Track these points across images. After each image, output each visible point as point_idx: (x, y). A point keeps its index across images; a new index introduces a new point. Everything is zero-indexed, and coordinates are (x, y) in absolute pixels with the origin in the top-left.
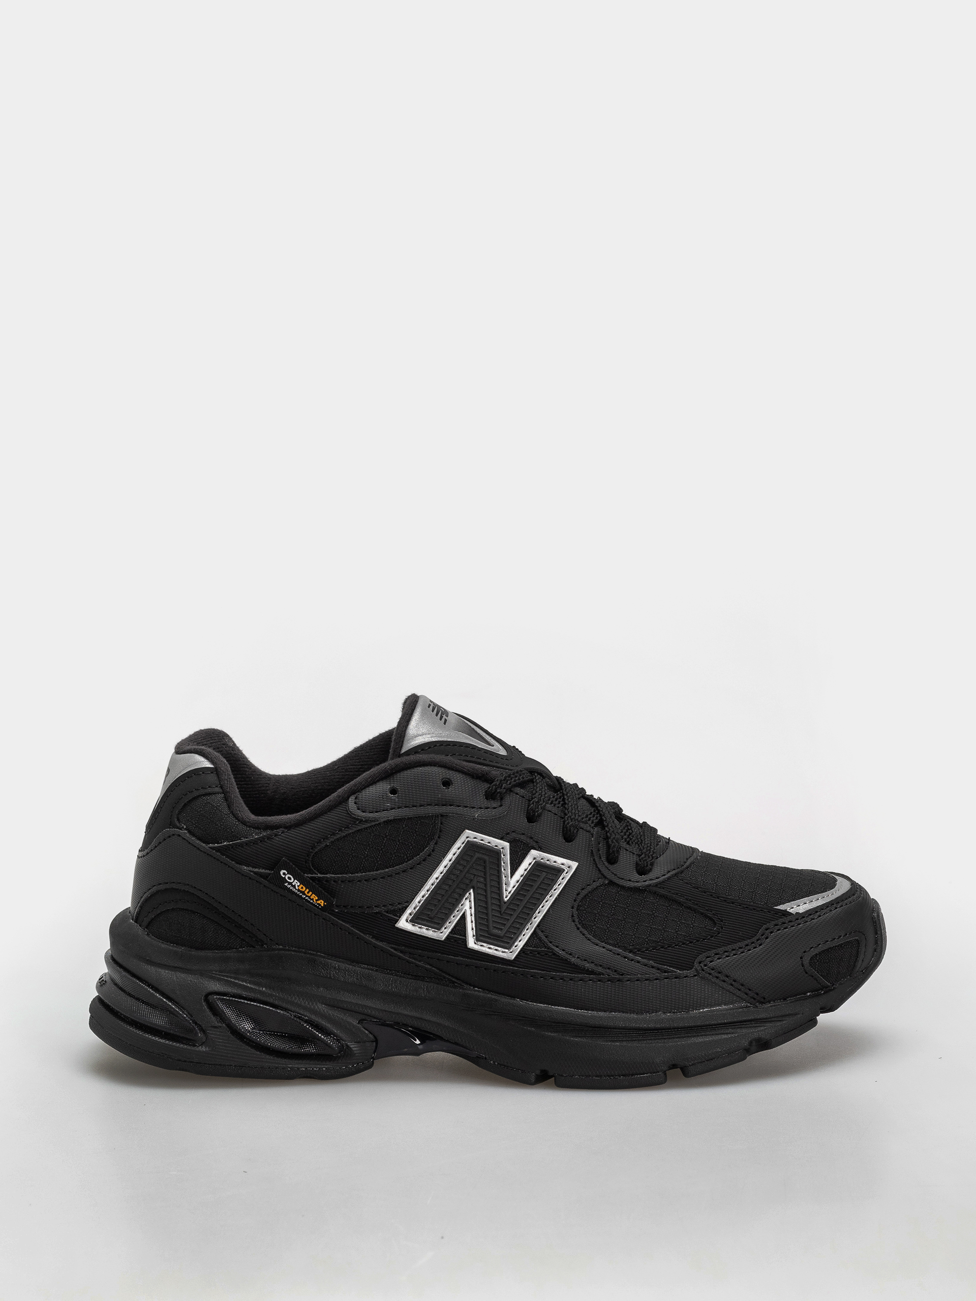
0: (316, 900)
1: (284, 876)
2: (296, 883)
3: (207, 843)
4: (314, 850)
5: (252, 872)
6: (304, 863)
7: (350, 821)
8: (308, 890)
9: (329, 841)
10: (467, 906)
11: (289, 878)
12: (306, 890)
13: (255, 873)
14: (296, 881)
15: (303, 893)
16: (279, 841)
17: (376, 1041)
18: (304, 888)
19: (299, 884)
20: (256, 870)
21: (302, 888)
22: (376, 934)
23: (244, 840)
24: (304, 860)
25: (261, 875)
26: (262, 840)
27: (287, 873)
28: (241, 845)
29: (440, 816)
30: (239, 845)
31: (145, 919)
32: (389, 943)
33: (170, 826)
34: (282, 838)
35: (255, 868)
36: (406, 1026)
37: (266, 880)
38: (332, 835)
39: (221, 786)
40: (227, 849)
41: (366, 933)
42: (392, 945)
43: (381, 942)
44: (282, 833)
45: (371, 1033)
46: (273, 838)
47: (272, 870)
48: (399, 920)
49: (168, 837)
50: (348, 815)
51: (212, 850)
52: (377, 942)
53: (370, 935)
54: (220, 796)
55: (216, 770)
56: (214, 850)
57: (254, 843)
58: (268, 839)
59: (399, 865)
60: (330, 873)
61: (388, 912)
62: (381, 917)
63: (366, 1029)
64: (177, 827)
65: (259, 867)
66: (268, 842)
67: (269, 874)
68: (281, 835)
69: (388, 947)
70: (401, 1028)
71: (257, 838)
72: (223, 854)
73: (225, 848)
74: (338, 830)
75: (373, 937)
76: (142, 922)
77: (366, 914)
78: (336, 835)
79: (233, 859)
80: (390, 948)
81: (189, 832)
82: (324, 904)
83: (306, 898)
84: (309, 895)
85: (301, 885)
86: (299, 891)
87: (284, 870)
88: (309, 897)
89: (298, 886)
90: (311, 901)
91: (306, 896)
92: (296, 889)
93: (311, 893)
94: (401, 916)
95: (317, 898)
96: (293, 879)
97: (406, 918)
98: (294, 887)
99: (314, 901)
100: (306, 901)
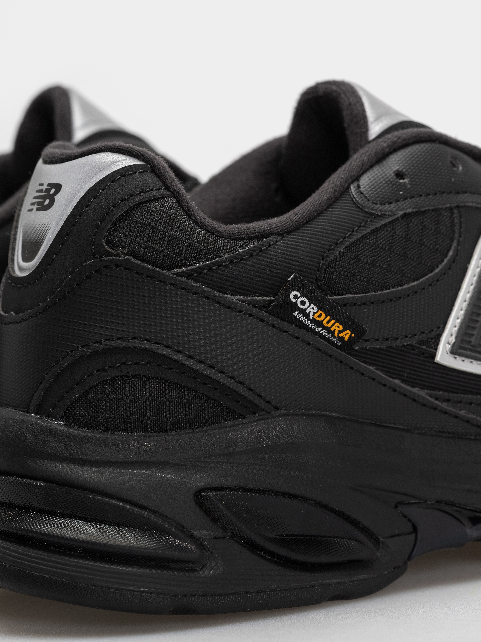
0: (340, 332)
1: (294, 301)
2: (312, 309)
3: (168, 270)
4: (327, 261)
5: (245, 301)
6: (314, 281)
7: (363, 216)
8: (329, 318)
9: (344, 247)
11: (303, 303)
12: (326, 318)
13: (249, 303)
14: (312, 306)
15: (319, 324)
16: (276, 252)
17: (415, 529)
18: (324, 315)
19: (316, 309)
20: (249, 298)
21: (320, 316)
22: (406, 377)
23: (226, 257)
24: (315, 277)
25: (255, 305)
26: (251, 254)
27: (299, 295)
28: (219, 265)
29: (458, 207)
30: (220, 266)
31: (58, 403)
32: (422, 389)
33: (94, 255)
34: (279, 249)
35: (247, 295)
36: (453, 504)
37: (267, 312)
38: (345, 238)
39: (167, 188)
40: (201, 273)
41: (395, 376)
42: (428, 391)
43: (413, 387)
44: (277, 241)
45: (409, 520)
46: (267, 249)
47: (275, 295)
48: (436, 349)
49: (96, 271)
50: (358, 210)
51: (178, 278)
52: (409, 388)
53: (400, 379)
54: (172, 200)
55: (151, 167)
56: (182, 276)
57: (242, 260)
58: (261, 251)
59: (424, 276)
60: (350, 293)
61: (421, 342)
62: (413, 350)
63: (405, 516)
64: (111, 254)
65: (252, 293)
66: (261, 256)
67: (271, 302)
68: (275, 244)
69: (423, 393)
70: (447, 508)
71: (244, 252)
72: (196, 281)
73: (199, 271)
74: (351, 230)
75: (403, 381)
76: (53, 409)
77: (394, 348)
78: (349, 237)
79: (212, 287)
80: (424, 395)
81: (135, 257)
82: (350, 336)
83: (324, 332)
84: (329, 325)
85: (320, 312)
86: (314, 321)
87: (295, 291)
88: (328, 330)
89: (314, 313)
90: (329, 336)
91: (324, 328)
92: (309, 319)
93: (333, 321)
94: (438, 344)
95: (341, 328)
96: (307, 303)
97: (444, 347)
98: (307, 316)
99: (333, 335)
100: (321, 336)
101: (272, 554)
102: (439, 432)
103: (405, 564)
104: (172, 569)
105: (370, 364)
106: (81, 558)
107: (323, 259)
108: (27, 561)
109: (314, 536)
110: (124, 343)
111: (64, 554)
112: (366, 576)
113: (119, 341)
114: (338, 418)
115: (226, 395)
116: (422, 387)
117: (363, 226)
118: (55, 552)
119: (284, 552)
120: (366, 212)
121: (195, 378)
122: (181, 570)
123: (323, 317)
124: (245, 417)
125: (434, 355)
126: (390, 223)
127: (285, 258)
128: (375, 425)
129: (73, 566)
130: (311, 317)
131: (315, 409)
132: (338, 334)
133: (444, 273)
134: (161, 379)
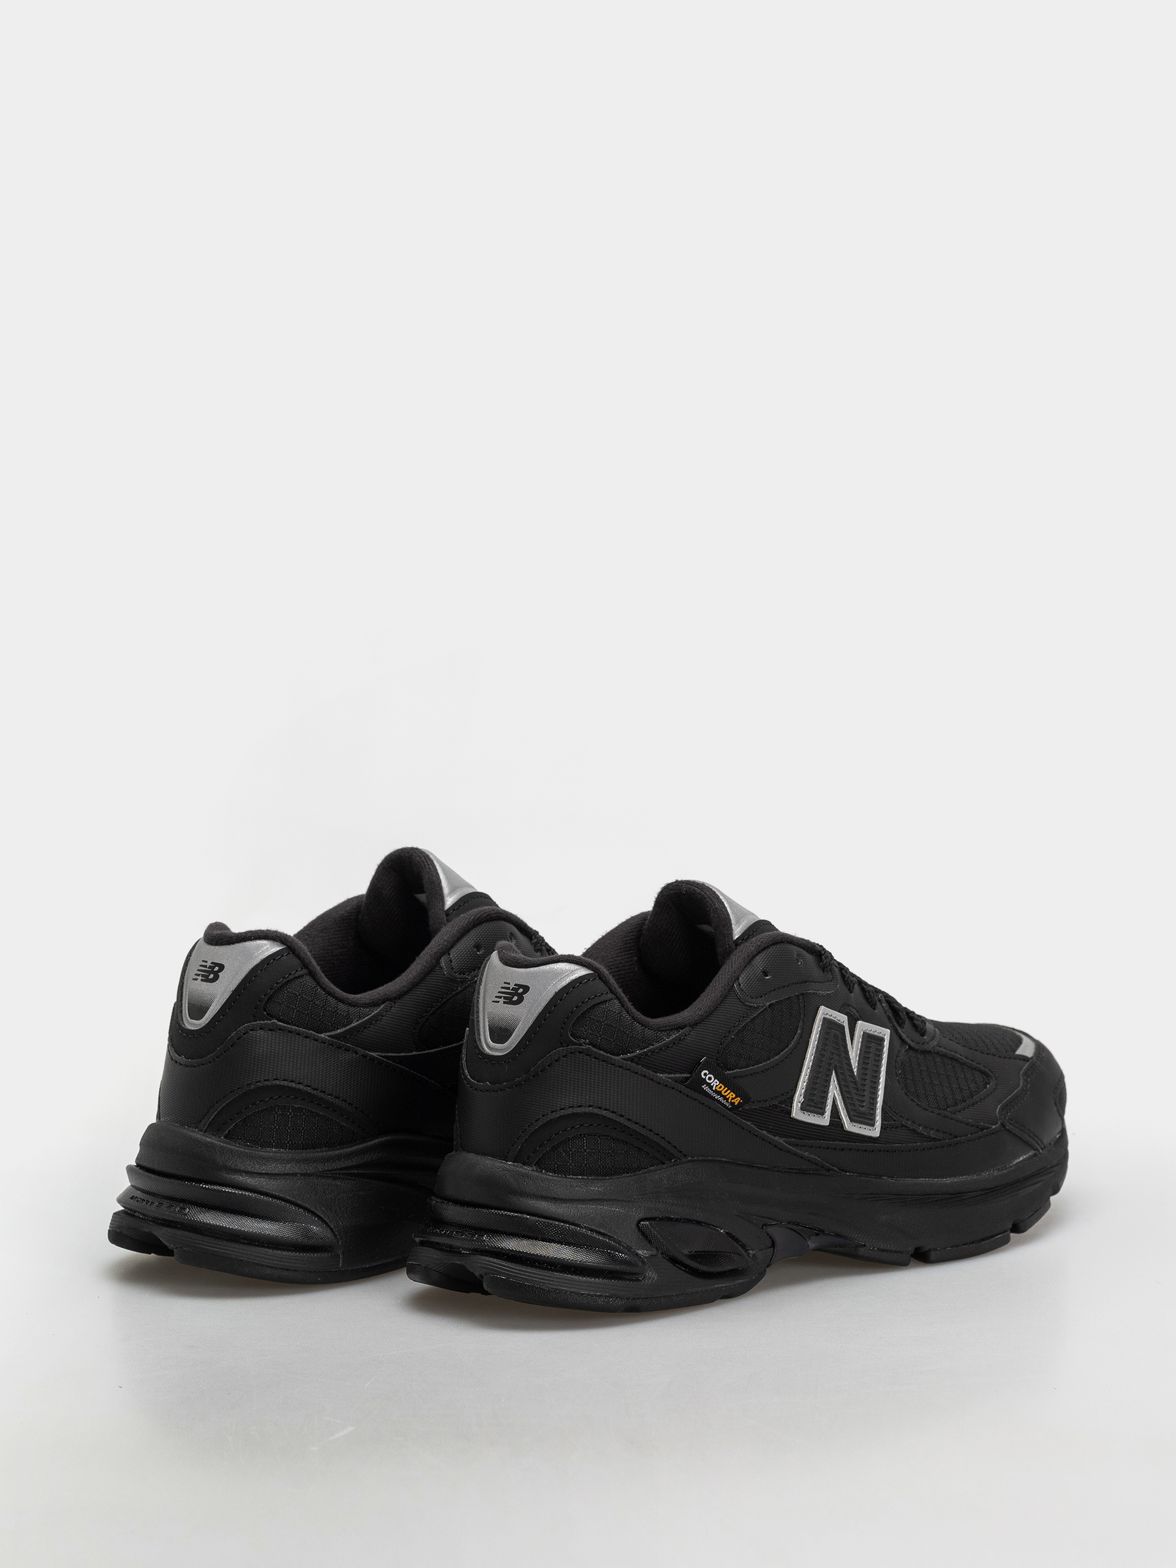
0: (733, 1099)
1: (704, 1077)
2: (715, 1083)
3: (618, 1055)
4: (723, 1045)
5: (670, 1078)
6: (715, 1061)
7: (745, 1009)
8: (726, 1088)
9: (734, 1033)
10: (834, 1091)
13: (672, 1079)
14: (716, 1080)
15: (719, 1093)
16: (691, 1040)
17: (773, 1245)
18: (723, 1087)
19: (718, 1083)
20: (673, 1075)
21: (721, 1087)
22: (771, 1129)
23: (657, 1045)
24: (715, 1058)
25: (676, 1080)
26: (673, 1042)
27: (707, 1073)
28: (652, 1051)
29: (803, 994)
30: (654, 1052)
31: (532, 1155)
32: (781, 1137)
33: (561, 1044)
34: (692, 1038)
35: (671, 1073)
36: (798, 1224)
37: (684, 1086)
38: (734, 1027)
39: (612, 992)
40: (640, 1058)
41: (763, 1129)
42: (784, 1139)
43: (775, 1136)
44: (690, 1032)
45: (770, 1237)
46: (684, 1038)
47: (691, 1073)
48: (791, 1107)
49: (564, 1056)
50: (741, 1004)
51: (625, 1062)
52: (772, 1137)
53: (766, 1131)
54: (616, 1001)
55: (598, 974)
56: (628, 1061)
57: (668, 1047)
58: (680, 1040)
59: (782, 1051)
60: (738, 1068)
61: (781, 1103)
62: (776, 1108)
63: (768, 1234)
64: (575, 1044)
65: (676, 1072)
66: (681, 1044)
67: (687, 1079)
68: (689, 1034)
69: (781, 1140)
70: (794, 1227)
71: (670, 1041)
72: (637, 1064)
73: (639, 1057)
74: (738, 1020)
75: (768, 1132)
76: (528, 1159)
77: (764, 1108)
78: (737, 1026)
79: (648, 1068)
80: (782, 1142)
81: (594, 1046)
82: (739, 1102)
83: (721, 1099)
84: (726, 1094)
85: (721, 1084)
86: (716, 1091)
87: (705, 1070)
88: (725, 1097)
89: (717, 1086)
90: (724, 1102)
91: (722, 1096)
92: (712, 1090)
93: (729, 1091)
94: (792, 1103)
95: (734, 1096)
96: (713, 1079)
97: (797, 1105)
98: (711, 1087)
99: (727, 1101)
100: (719, 1102)
101: (686, 1266)
102: (790, 1169)
103: (765, 1270)
104: (625, 1279)
105: (748, 1120)
106: (561, 1272)
107: (721, 1044)
108: (521, 1274)
109: (711, 1252)
110: (583, 1110)
111: (546, 1269)
112: (742, 1281)
113: (579, 1109)
114: (726, 1162)
115: (653, 1147)
116: (781, 1136)
117: (746, 1017)
118: (539, 1268)
119: (693, 1264)
120: (747, 1006)
121: (632, 1135)
122: (630, 1280)
123: (723, 1089)
124: (664, 1164)
125: (790, 1113)
126: (762, 1012)
127: (697, 1045)
128: (749, 1166)
129: (556, 1278)
130: (714, 1089)
131: (711, 1156)
132: (731, 1100)
133: (795, 1047)
134: (608, 1136)
